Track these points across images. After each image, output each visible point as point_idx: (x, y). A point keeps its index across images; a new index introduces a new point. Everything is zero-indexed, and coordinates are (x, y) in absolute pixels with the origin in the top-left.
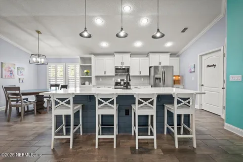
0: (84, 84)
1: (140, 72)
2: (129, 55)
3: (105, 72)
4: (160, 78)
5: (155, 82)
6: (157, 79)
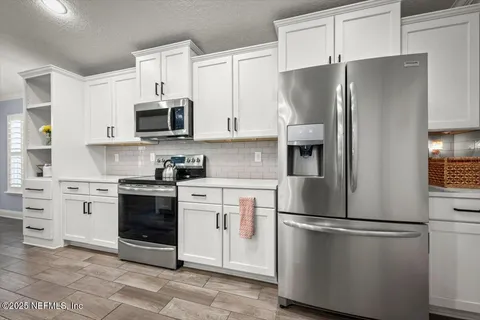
1: (233, 123)
2: (185, 48)
3: (110, 132)
4: (320, 147)
5: (290, 172)
6: (306, 150)
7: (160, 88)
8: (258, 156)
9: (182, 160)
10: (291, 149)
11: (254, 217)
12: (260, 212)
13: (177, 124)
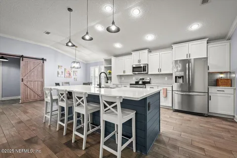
0: (107, 82)
1: (160, 70)
2: (146, 51)
3: (124, 72)
4: (183, 77)
5: (176, 82)
6: (180, 77)
7: (139, 61)
8: (166, 78)
9: (143, 79)
10: (176, 77)
11: (167, 92)
12: (168, 91)
13: (144, 70)
